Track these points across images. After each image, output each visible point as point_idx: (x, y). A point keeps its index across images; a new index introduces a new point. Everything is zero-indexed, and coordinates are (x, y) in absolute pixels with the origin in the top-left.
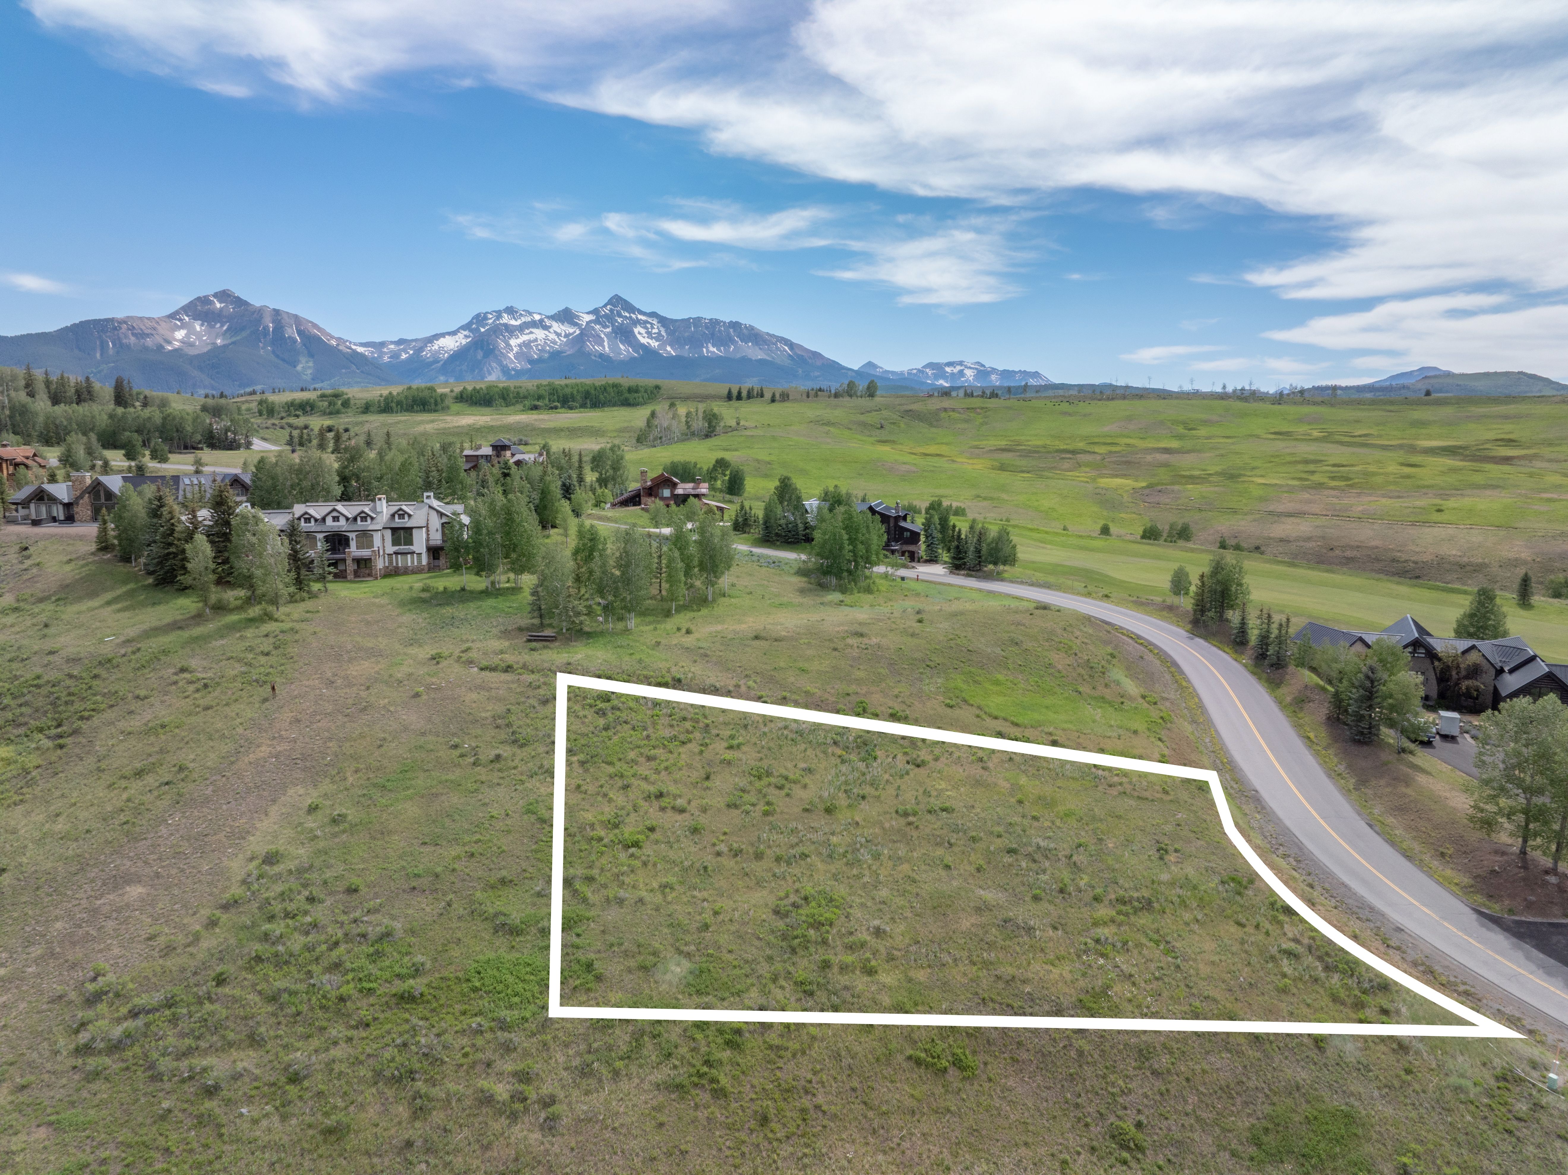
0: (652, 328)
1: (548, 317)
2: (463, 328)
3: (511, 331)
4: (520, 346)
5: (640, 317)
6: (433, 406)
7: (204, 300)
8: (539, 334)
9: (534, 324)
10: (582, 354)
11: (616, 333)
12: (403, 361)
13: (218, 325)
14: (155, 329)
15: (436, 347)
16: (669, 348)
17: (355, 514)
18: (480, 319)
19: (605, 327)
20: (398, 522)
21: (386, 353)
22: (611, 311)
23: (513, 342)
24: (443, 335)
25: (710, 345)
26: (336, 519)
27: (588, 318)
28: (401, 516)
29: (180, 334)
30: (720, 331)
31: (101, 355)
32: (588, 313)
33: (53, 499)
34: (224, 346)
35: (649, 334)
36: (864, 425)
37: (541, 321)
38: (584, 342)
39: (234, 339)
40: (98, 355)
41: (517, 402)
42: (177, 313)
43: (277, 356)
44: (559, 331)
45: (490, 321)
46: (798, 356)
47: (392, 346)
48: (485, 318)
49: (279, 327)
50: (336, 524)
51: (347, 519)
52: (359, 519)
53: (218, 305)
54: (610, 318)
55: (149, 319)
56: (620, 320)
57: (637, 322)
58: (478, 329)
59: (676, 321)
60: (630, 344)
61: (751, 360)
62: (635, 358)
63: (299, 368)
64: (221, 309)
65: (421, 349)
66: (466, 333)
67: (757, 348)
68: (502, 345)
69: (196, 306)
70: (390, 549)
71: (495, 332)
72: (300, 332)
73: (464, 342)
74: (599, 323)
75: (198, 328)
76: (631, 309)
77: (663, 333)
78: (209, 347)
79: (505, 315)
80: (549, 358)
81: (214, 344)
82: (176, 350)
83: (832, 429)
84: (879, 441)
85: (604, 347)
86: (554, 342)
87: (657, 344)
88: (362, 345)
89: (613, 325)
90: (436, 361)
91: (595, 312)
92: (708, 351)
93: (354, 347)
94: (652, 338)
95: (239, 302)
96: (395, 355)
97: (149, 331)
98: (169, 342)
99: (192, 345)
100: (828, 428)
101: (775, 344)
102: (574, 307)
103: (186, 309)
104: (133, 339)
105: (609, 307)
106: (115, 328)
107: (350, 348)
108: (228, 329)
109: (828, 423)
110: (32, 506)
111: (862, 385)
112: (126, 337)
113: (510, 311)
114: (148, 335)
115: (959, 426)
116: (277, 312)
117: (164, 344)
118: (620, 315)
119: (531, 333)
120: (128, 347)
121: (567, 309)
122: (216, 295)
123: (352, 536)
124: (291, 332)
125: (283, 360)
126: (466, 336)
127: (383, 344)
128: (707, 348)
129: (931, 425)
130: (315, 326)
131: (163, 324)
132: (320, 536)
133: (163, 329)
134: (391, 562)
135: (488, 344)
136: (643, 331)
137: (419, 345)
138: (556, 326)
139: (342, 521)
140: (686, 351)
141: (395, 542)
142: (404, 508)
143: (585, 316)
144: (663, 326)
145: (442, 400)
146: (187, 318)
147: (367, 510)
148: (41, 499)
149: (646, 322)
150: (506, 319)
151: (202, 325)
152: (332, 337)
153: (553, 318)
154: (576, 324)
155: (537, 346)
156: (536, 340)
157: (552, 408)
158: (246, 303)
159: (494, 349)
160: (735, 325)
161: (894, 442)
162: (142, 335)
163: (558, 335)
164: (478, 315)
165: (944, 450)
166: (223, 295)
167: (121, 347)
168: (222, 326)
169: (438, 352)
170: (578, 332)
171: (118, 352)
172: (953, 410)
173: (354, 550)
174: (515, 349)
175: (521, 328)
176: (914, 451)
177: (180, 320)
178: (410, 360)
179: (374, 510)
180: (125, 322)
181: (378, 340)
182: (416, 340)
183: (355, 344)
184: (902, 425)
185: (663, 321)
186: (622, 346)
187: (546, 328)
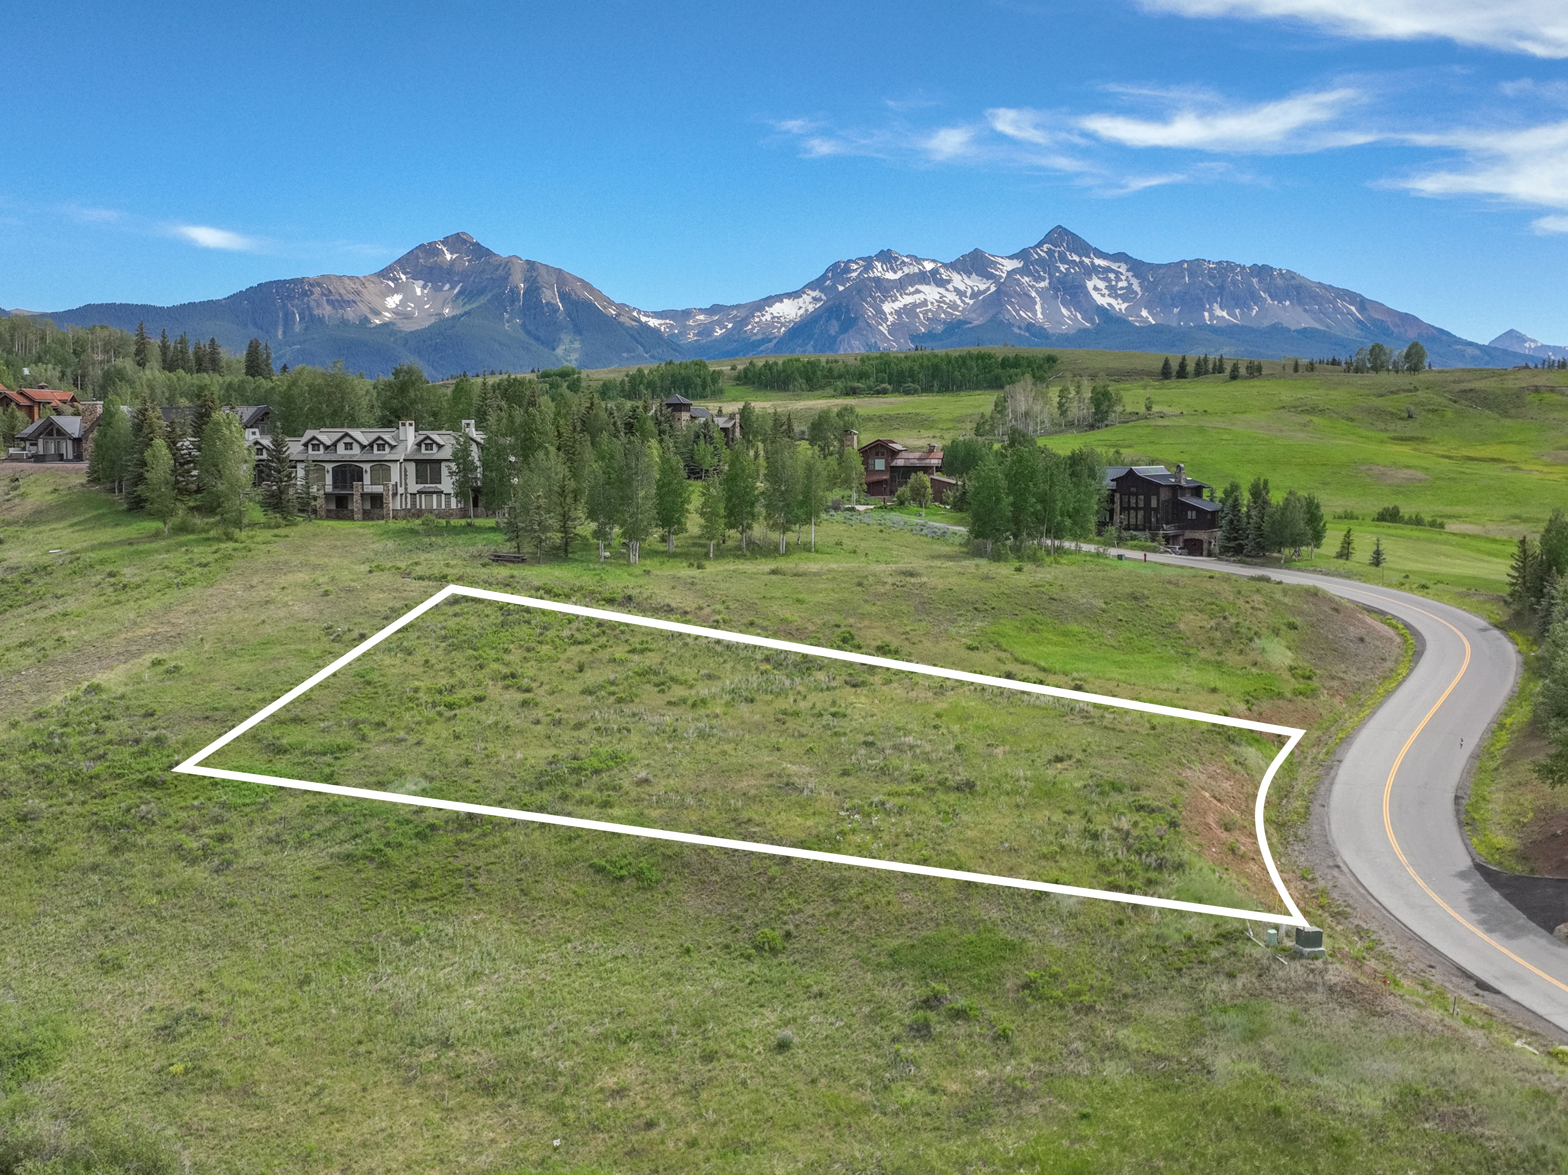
0: (1118, 279)
1: (945, 266)
2: (811, 286)
3: (885, 289)
4: (898, 312)
5: (1098, 262)
6: (699, 389)
7: (430, 250)
8: (930, 293)
9: (923, 278)
10: (998, 324)
11: (1057, 290)
12: (716, 340)
13: (447, 287)
14: (358, 293)
15: (768, 317)
16: (1144, 313)
17: (371, 440)
18: (838, 271)
19: (1041, 279)
20: (425, 454)
21: (692, 328)
22: (1050, 252)
23: (888, 307)
24: (779, 298)
25: (1216, 306)
26: (349, 446)
27: (1010, 265)
28: (429, 447)
29: (393, 301)
30: (1234, 283)
31: (284, 332)
32: (1011, 258)
33: (61, 433)
34: (454, 317)
35: (1112, 290)
36: (1379, 414)
37: (935, 272)
38: (1001, 305)
39: (468, 308)
40: (280, 333)
41: (829, 384)
42: (390, 268)
43: (528, 332)
44: (962, 287)
45: (854, 274)
46: (1374, 321)
47: (702, 317)
48: (847, 270)
49: (533, 290)
50: (349, 452)
51: (363, 447)
52: (375, 447)
53: (448, 257)
54: (1047, 265)
55: (351, 278)
56: (1063, 267)
57: (1094, 270)
58: (834, 287)
59: (1159, 266)
60: (1079, 307)
61: (1288, 330)
62: (1086, 330)
63: (560, 351)
64: (453, 261)
65: (745, 321)
66: (816, 294)
67: (1299, 310)
68: (871, 311)
69: (418, 258)
70: (414, 487)
71: (859, 291)
72: (563, 296)
73: (811, 308)
74: (1029, 273)
75: (419, 292)
76: (1083, 248)
77: (1136, 287)
78: (433, 320)
79: (879, 265)
80: (945, 331)
81: (440, 314)
82: (385, 325)
83: (1314, 419)
84: (1395, 439)
85: (1034, 312)
86: (954, 306)
87: (1124, 306)
88: (657, 315)
89: (1051, 276)
90: (767, 340)
91: (1023, 255)
92: (1212, 317)
93: (644, 319)
94: (1116, 297)
95: (479, 251)
96: (705, 331)
97: (351, 297)
98: (377, 313)
99: (408, 316)
100: (1308, 417)
101: (1333, 302)
102: (988, 249)
103: (403, 263)
104: (328, 310)
105: (1045, 247)
106: (305, 294)
107: (638, 320)
108: (460, 293)
109: (1314, 410)
110: (40, 442)
111: (1397, 351)
112: (319, 305)
113: (887, 257)
114: (349, 303)
115: (1556, 415)
116: (531, 265)
117: (370, 316)
118: (1063, 259)
119: (918, 291)
120: (321, 320)
121: (976, 250)
122: (445, 242)
123: (366, 467)
124: (550, 296)
125: (537, 339)
126: (815, 299)
127: (687, 314)
128: (1211, 311)
129: (1505, 414)
130: (586, 286)
131: (370, 286)
132: (329, 467)
133: (370, 293)
134: (414, 504)
135: (848, 311)
136: (1101, 285)
137: (742, 313)
138: (958, 280)
139: (356, 450)
140: (1175, 317)
141: (420, 479)
142: (433, 437)
143: (1005, 262)
144: (1136, 276)
145: (714, 381)
146: (403, 277)
147: (387, 437)
148: (50, 434)
149: (1109, 270)
150: (879, 270)
151: (424, 287)
152: (611, 303)
153: (952, 266)
154: (990, 276)
155: (925, 313)
156: (924, 303)
157: (878, 392)
158: (488, 253)
159: (856, 319)
160: (1261, 271)
161: (1423, 440)
162: (340, 303)
163: (960, 293)
164: (836, 265)
165: (1509, 452)
166: (457, 241)
167: (312, 321)
168: (452, 288)
169: (771, 324)
170: (993, 289)
171: (306, 329)
172: (1552, 390)
173: (368, 486)
174: (890, 318)
175: (901, 285)
176: (1453, 453)
177: (395, 279)
178: (727, 337)
179: (397, 438)
180: (319, 284)
181: (680, 308)
182: (737, 307)
183: (646, 314)
184: (1449, 414)
185: (1137, 267)
186: (1064, 311)
187: (942, 283)
